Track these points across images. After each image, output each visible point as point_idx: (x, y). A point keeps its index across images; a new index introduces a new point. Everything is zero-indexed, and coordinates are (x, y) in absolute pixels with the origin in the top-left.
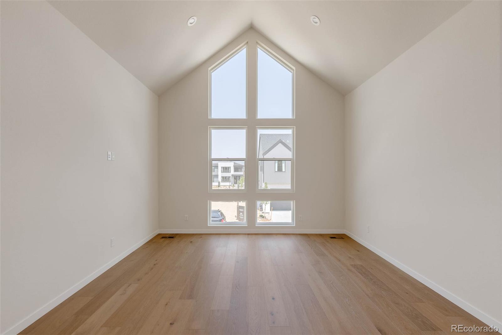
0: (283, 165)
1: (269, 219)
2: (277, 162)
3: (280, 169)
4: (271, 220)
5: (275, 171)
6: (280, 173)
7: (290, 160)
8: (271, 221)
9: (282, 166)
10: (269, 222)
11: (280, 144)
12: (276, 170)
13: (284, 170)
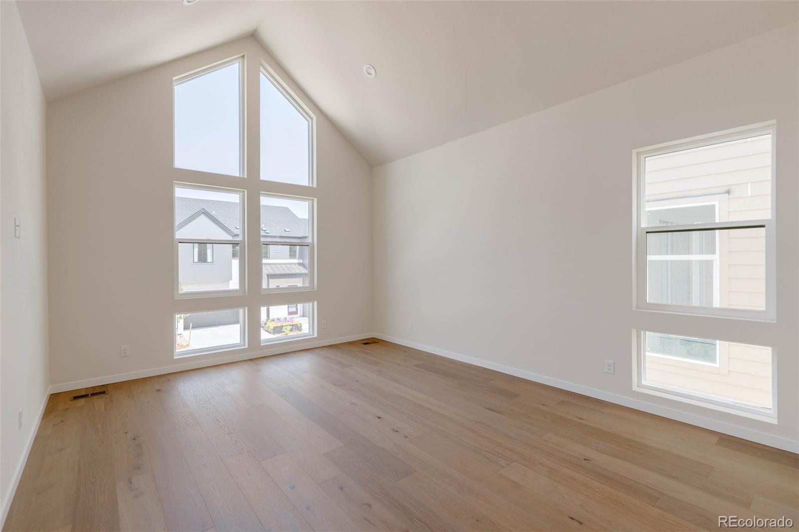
0: (209, 251)
1: (185, 344)
2: (196, 245)
3: (203, 258)
4: (190, 346)
5: (194, 262)
6: (203, 265)
7: (308, 246)
8: (190, 348)
9: (206, 254)
10: (187, 349)
11: (203, 216)
12: (196, 260)
13: (209, 259)
